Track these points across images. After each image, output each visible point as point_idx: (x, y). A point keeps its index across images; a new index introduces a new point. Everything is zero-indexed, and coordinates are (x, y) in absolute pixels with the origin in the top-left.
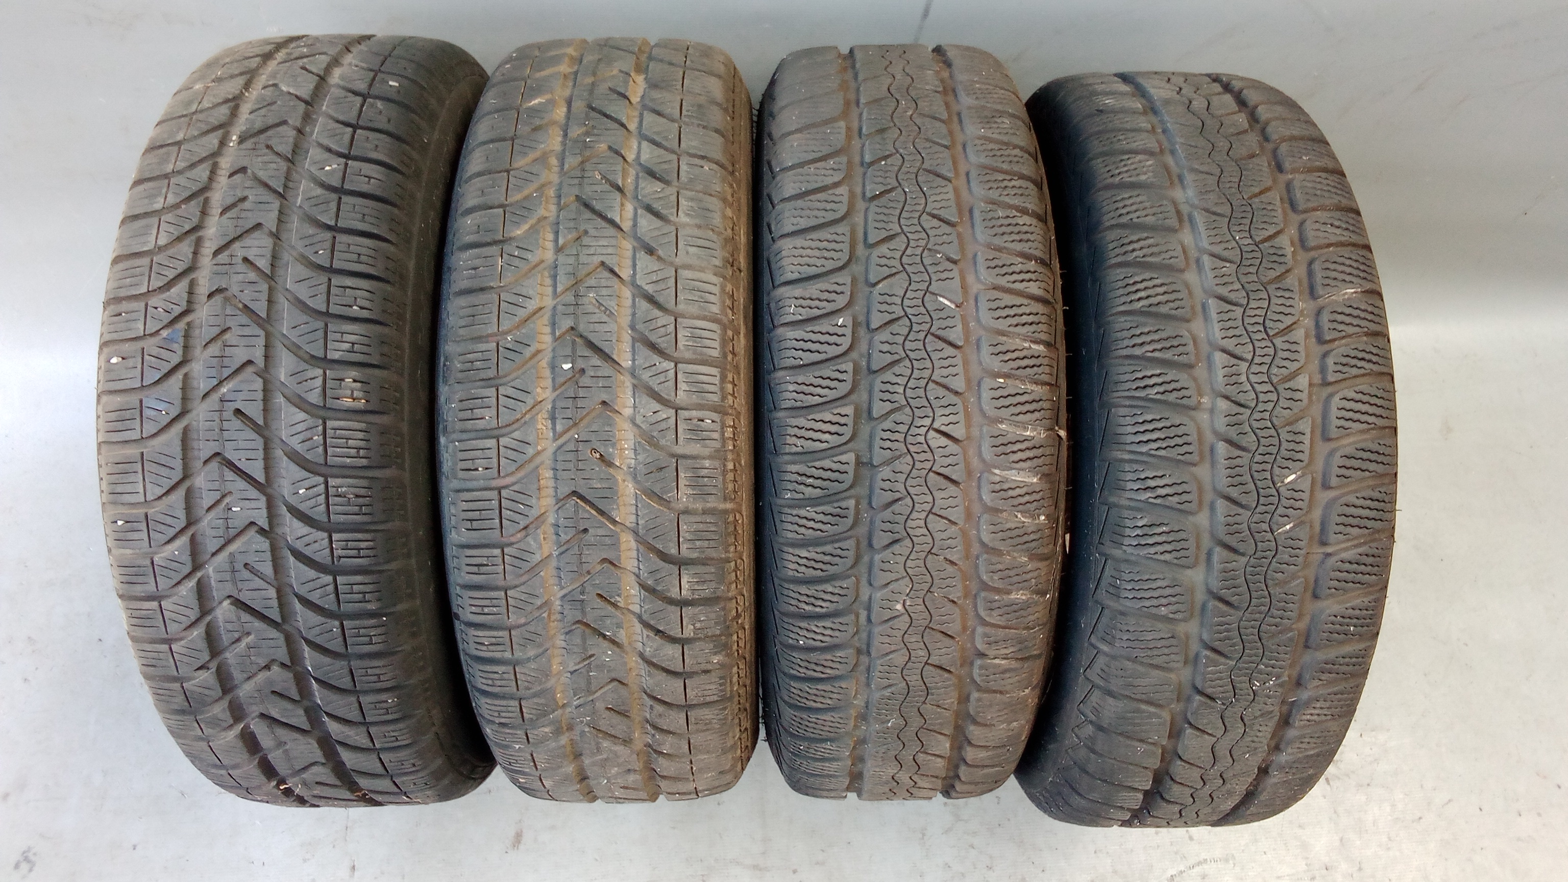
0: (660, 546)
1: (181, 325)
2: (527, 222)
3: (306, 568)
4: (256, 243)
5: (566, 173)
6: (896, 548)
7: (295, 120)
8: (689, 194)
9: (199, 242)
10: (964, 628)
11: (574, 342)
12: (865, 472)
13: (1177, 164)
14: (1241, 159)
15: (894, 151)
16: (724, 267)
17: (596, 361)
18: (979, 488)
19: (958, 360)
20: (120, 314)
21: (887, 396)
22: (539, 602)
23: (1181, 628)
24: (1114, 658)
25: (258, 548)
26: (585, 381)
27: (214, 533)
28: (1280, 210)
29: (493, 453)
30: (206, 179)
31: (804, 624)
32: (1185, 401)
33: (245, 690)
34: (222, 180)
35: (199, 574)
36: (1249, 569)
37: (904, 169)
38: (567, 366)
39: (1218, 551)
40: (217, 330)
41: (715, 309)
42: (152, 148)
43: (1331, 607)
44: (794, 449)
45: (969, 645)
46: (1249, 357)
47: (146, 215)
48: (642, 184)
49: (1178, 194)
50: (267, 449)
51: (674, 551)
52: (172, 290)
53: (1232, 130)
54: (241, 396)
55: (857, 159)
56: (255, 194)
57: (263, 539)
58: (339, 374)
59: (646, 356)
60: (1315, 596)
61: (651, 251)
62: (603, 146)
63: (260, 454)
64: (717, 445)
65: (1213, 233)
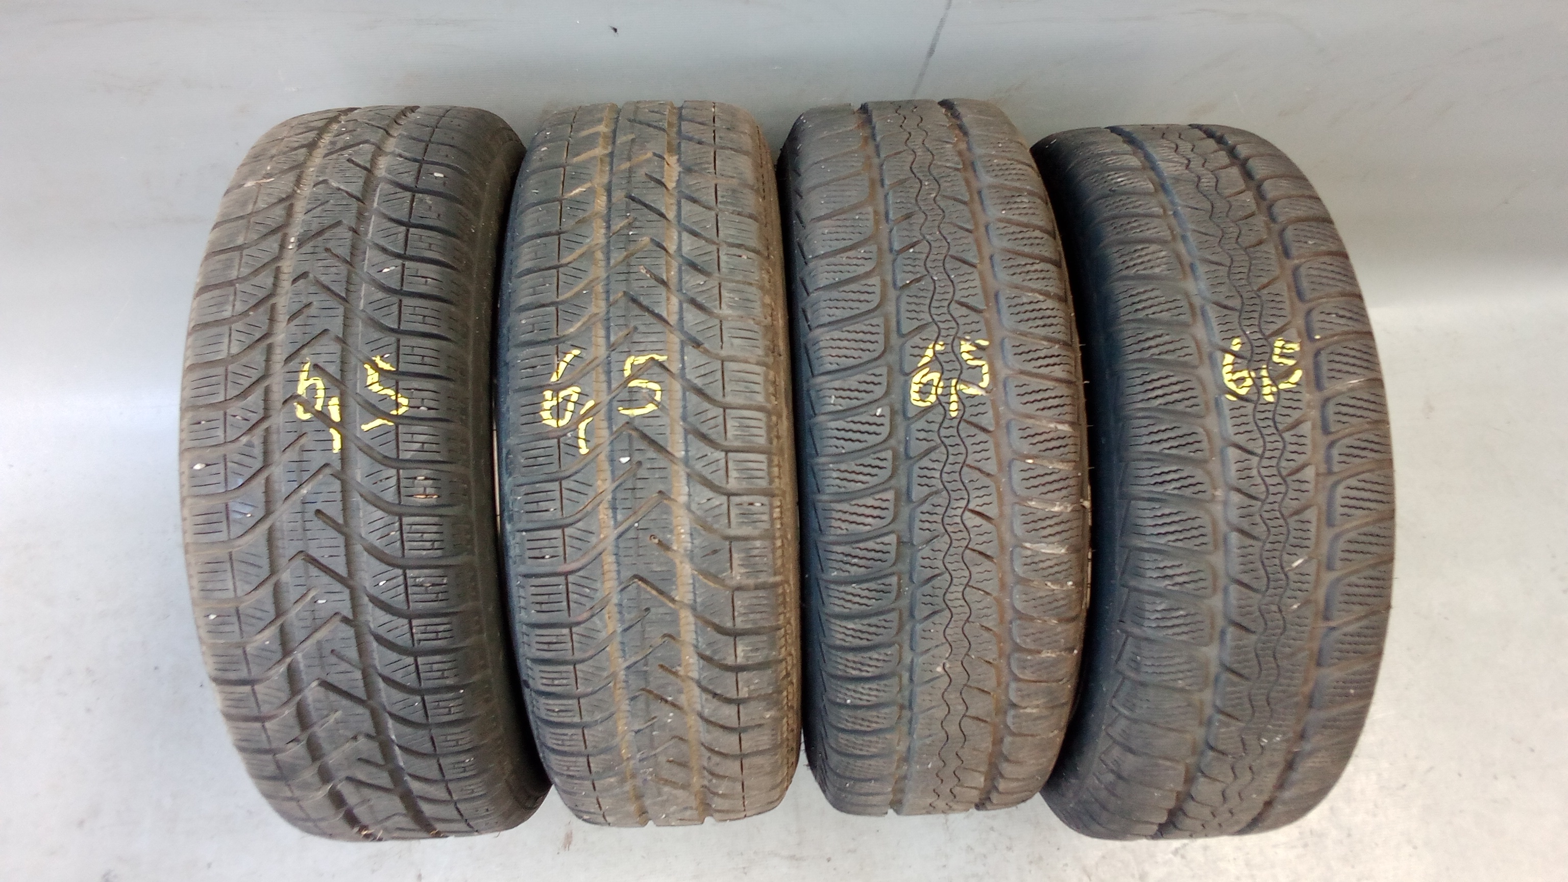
0: (716, 621)
1: (259, 431)
2: (579, 320)
3: (389, 652)
4: (324, 349)
5: (612, 268)
6: (936, 619)
7: (349, 219)
8: (731, 285)
9: (270, 349)
10: (999, 684)
11: (630, 436)
12: (907, 551)
13: (1189, 253)
14: (1250, 247)
15: (921, 237)
16: (767, 355)
17: (651, 453)
18: (1012, 560)
19: (990, 445)
20: (199, 423)
21: (924, 481)
22: (605, 674)
23: (1196, 697)
24: (1135, 721)
25: (343, 635)
26: (642, 473)
27: (302, 624)
28: (1288, 302)
29: (559, 543)
30: (271, 286)
31: (851, 687)
32: (1200, 496)
33: (333, 758)
34: (286, 284)
35: (288, 660)
36: (1260, 645)
37: (932, 257)
38: (625, 460)
39: (1231, 631)
40: (293, 436)
41: (760, 399)
42: (212, 254)
43: (1332, 674)
44: (839, 532)
45: (1003, 698)
46: (1260, 451)
47: (217, 323)
48: (686, 277)
49: (1190, 286)
50: (347, 545)
51: (729, 625)
52: (249, 398)
53: (1240, 213)
54: (322, 497)
55: (886, 246)
56: (319, 301)
57: (349, 628)
58: (412, 473)
59: (699, 448)
60: (1319, 664)
61: (697, 344)
62: (646, 239)
63: (342, 551)
64: (766, 526)
65: (1225, 328)
